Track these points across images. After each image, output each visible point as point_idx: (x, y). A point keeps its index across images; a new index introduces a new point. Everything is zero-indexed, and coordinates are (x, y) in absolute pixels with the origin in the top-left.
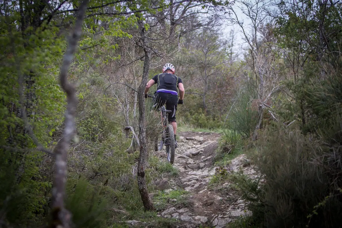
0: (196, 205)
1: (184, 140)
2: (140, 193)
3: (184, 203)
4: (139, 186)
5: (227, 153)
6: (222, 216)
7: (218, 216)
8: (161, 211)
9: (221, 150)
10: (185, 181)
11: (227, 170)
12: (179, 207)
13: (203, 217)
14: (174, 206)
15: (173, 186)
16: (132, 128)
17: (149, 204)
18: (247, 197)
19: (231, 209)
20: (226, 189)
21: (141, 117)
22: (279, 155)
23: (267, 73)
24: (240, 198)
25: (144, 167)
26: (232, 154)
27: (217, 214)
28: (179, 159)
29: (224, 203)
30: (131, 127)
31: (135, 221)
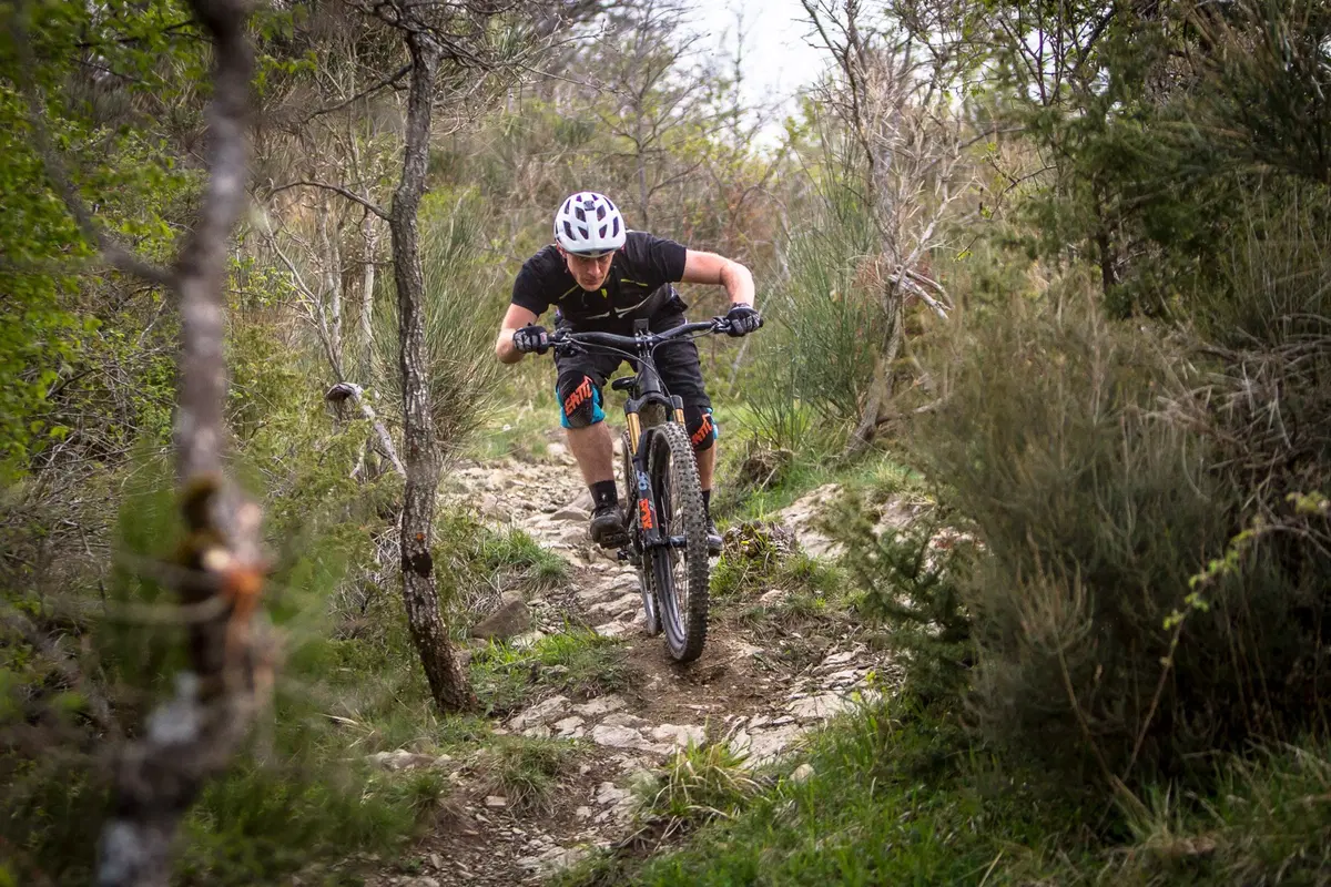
0: (654, 684)
1: (564, 458)
2: (418, 642)
3: (600, 675)
4: (409, 611)
5: (762, 482)
6: (764, 720)
7: (747, 721)
8: (507, 714)
9: (736, 475)
10: (595, 601)
11: (771, 538)
12: (583, 694)
13: (688, 726)
14: (561, 692)
15: (545, 620)
16: (358, 390)
17: (454, 687)
18: (884, 606)
19: (804, 691)
20: (773, 616)
21: (407, 324)
22: (1020, 399)
23: (911, 142)
24: (834, 649)
25: (429, 533)
26: (784, 485)
27: (743, 711)
28: (556, 522)
29: (769, 669)
30: (353, 385)
31: (403, 753)
